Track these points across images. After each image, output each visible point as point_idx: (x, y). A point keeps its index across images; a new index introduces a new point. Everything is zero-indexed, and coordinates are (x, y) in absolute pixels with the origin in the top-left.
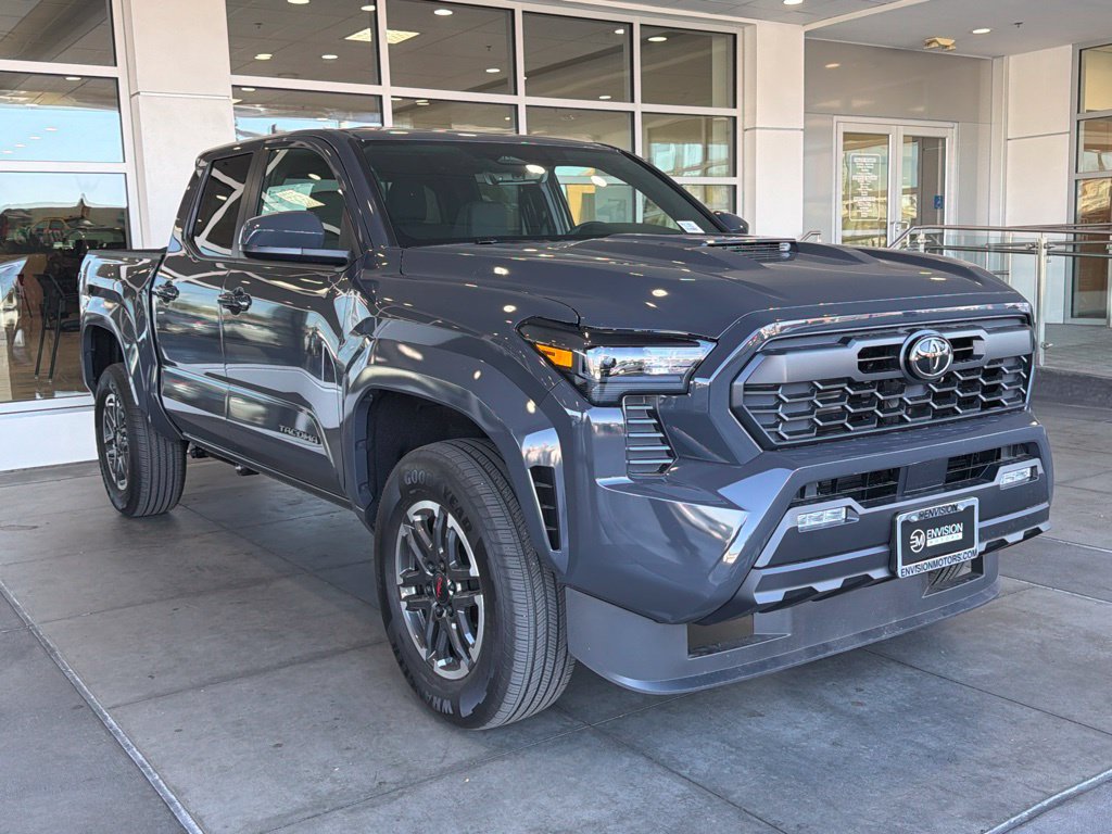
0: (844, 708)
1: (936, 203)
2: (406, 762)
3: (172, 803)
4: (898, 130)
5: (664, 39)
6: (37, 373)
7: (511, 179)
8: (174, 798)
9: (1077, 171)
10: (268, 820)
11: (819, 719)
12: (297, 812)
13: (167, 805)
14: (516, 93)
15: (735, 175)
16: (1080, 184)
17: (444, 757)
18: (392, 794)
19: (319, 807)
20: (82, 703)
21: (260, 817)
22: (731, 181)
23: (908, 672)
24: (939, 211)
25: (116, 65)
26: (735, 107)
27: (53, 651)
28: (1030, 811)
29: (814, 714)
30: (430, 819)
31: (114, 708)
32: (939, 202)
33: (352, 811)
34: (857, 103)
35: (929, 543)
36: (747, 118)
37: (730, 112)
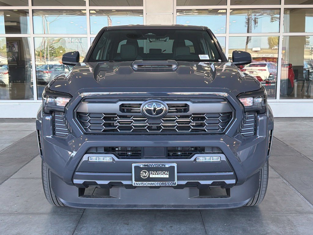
7: (155, 40)
35: (151, 176)
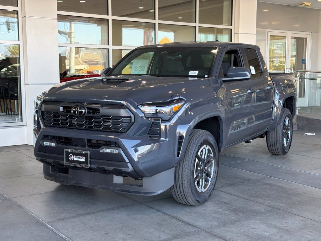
0: (282, 228)
1: (303, 62)
2: (148, 239)
4: (289, 35)
11: (275, 230)
14: (155, 19)
17: (160, 238)
20: (38, 221)
23: (301, 218)
24: (304, 64)
25: (17, 6)
26: (232, 25)
29: (273, 229)
31: (49, 223)
32: (304, 61)
34: (274, 23)
35: (75, 159)
36: (236, 30)
37: (230, 27)
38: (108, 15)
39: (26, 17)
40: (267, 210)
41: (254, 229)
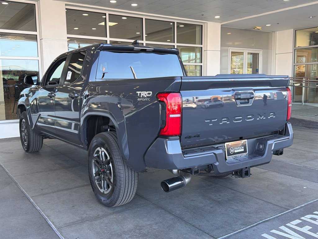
0: (215, 199)
3: (47, 219)
4: (246, 51)
5: (183, 26)
6: (13, 113)
8: (47, 218)
9: (294, 63)
10: (70, 223)
11: (208, 202)
12: (77, 221)
13: (45, 219)
14: (143, 40)
15: (202, 63)
16: (295, 66)
18: (101, 218)
19: (83, 220)
20: (24, 196)
21: (68, 222)
22: (201, 64)
23: (233, 191)
24: (257, 73)
25: (36, 31)
26: (202, 44)
27: (17, 183)
28: (256, 223)
30: (110, 223)
31: (32, 197)
32: (257, 71)
33: (91, 221)
34: (236, 43)
36: (205, 48)
37: (200, 46)
38: (107, 37)
39: (42, 39)
40: (208, 185)
41: (192, 200)
